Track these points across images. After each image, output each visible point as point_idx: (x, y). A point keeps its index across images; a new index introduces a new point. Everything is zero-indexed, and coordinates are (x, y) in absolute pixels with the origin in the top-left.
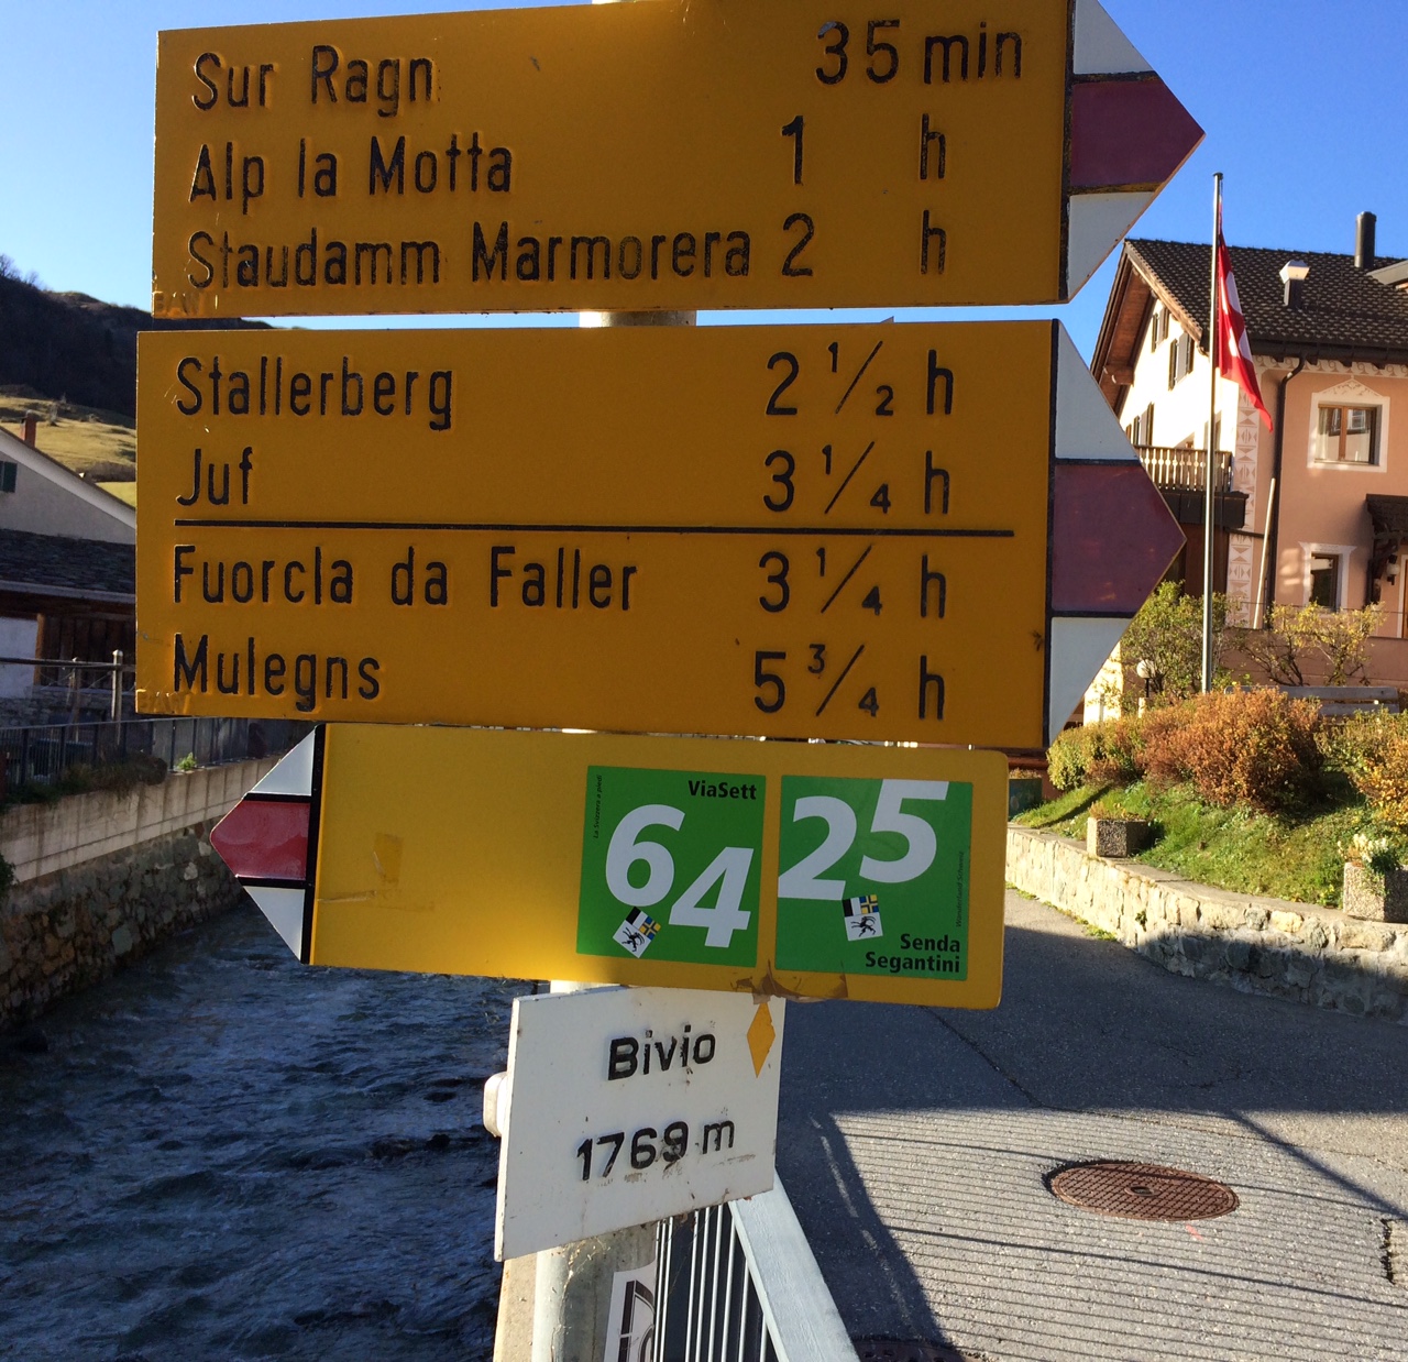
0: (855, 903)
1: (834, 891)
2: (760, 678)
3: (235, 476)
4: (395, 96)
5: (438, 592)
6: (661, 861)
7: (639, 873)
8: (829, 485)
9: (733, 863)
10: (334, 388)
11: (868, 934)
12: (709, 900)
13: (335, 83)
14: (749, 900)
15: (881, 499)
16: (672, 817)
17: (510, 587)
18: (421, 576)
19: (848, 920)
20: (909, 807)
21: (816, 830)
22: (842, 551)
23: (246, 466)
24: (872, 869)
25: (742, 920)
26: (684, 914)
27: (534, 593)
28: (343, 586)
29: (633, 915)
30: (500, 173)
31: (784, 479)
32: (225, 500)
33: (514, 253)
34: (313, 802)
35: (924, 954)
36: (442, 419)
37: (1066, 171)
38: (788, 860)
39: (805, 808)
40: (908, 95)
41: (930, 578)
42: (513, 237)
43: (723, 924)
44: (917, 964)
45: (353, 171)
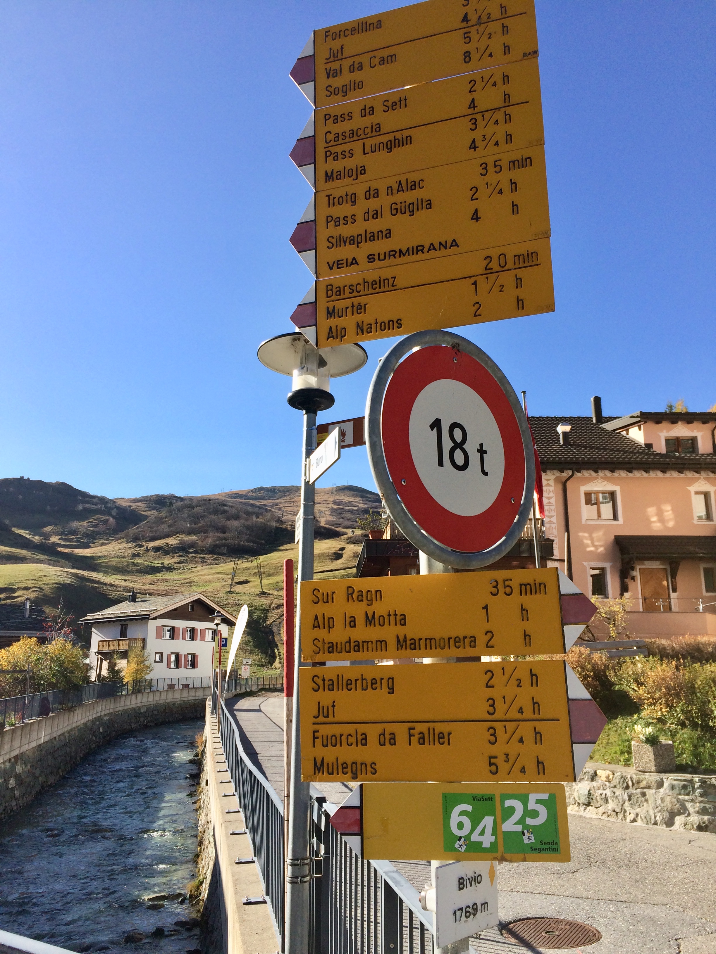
0: (526, 832)
1: (519, 828)
2: (491, 764)
3: (331, 709)
4: (372, 600)
5: (393, 741)
6: (467, 822)
7: (460, 826)
8: (506, 706)
9: (488, 821)
10: (359, 682)
11: (530, 841)
12: (482, 833)
13: (353, 596)
14: (494, 832)
15: (521, 711)
16: (469, 808)
17: (414, 740)
18: (388, 737)
19: (524, 837)
20: (538, 801)
21: (511, 810)
22: (511, 726)
23: (333, 706)
24: (529, 821)
25: (493, 839)
26: (475, 837)
27: (422, 741)
28: (364, 741)
29: (460, 838)
30: (403, 621)
31: (492, 706)
32: (328, 716)
33: (408, 643)
34: (360, 808)
35: (547, 846)
36: (391, 691)
37: (562, 619)
38: (504, 820)
39: (508, 803)
40: (516, 599)
41: (537, 733)
42: (408, 638)
43: (487, 840)
44: (546, 850)
45: (360, 620)
